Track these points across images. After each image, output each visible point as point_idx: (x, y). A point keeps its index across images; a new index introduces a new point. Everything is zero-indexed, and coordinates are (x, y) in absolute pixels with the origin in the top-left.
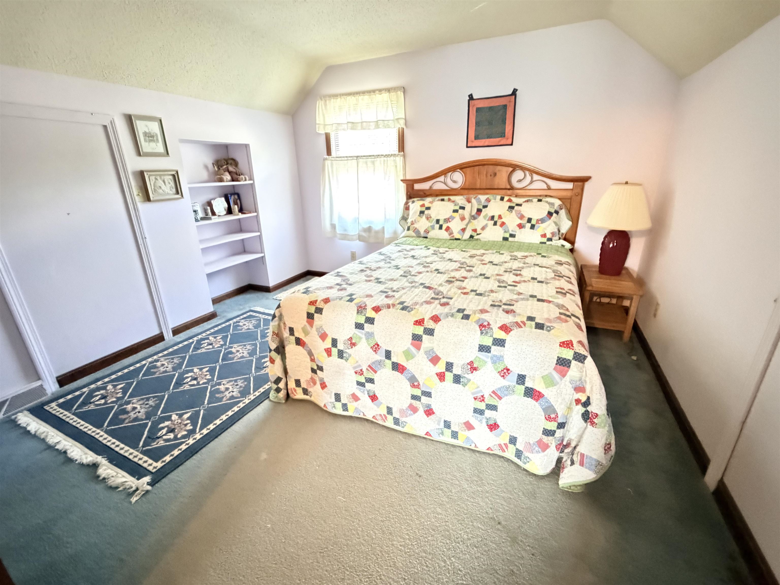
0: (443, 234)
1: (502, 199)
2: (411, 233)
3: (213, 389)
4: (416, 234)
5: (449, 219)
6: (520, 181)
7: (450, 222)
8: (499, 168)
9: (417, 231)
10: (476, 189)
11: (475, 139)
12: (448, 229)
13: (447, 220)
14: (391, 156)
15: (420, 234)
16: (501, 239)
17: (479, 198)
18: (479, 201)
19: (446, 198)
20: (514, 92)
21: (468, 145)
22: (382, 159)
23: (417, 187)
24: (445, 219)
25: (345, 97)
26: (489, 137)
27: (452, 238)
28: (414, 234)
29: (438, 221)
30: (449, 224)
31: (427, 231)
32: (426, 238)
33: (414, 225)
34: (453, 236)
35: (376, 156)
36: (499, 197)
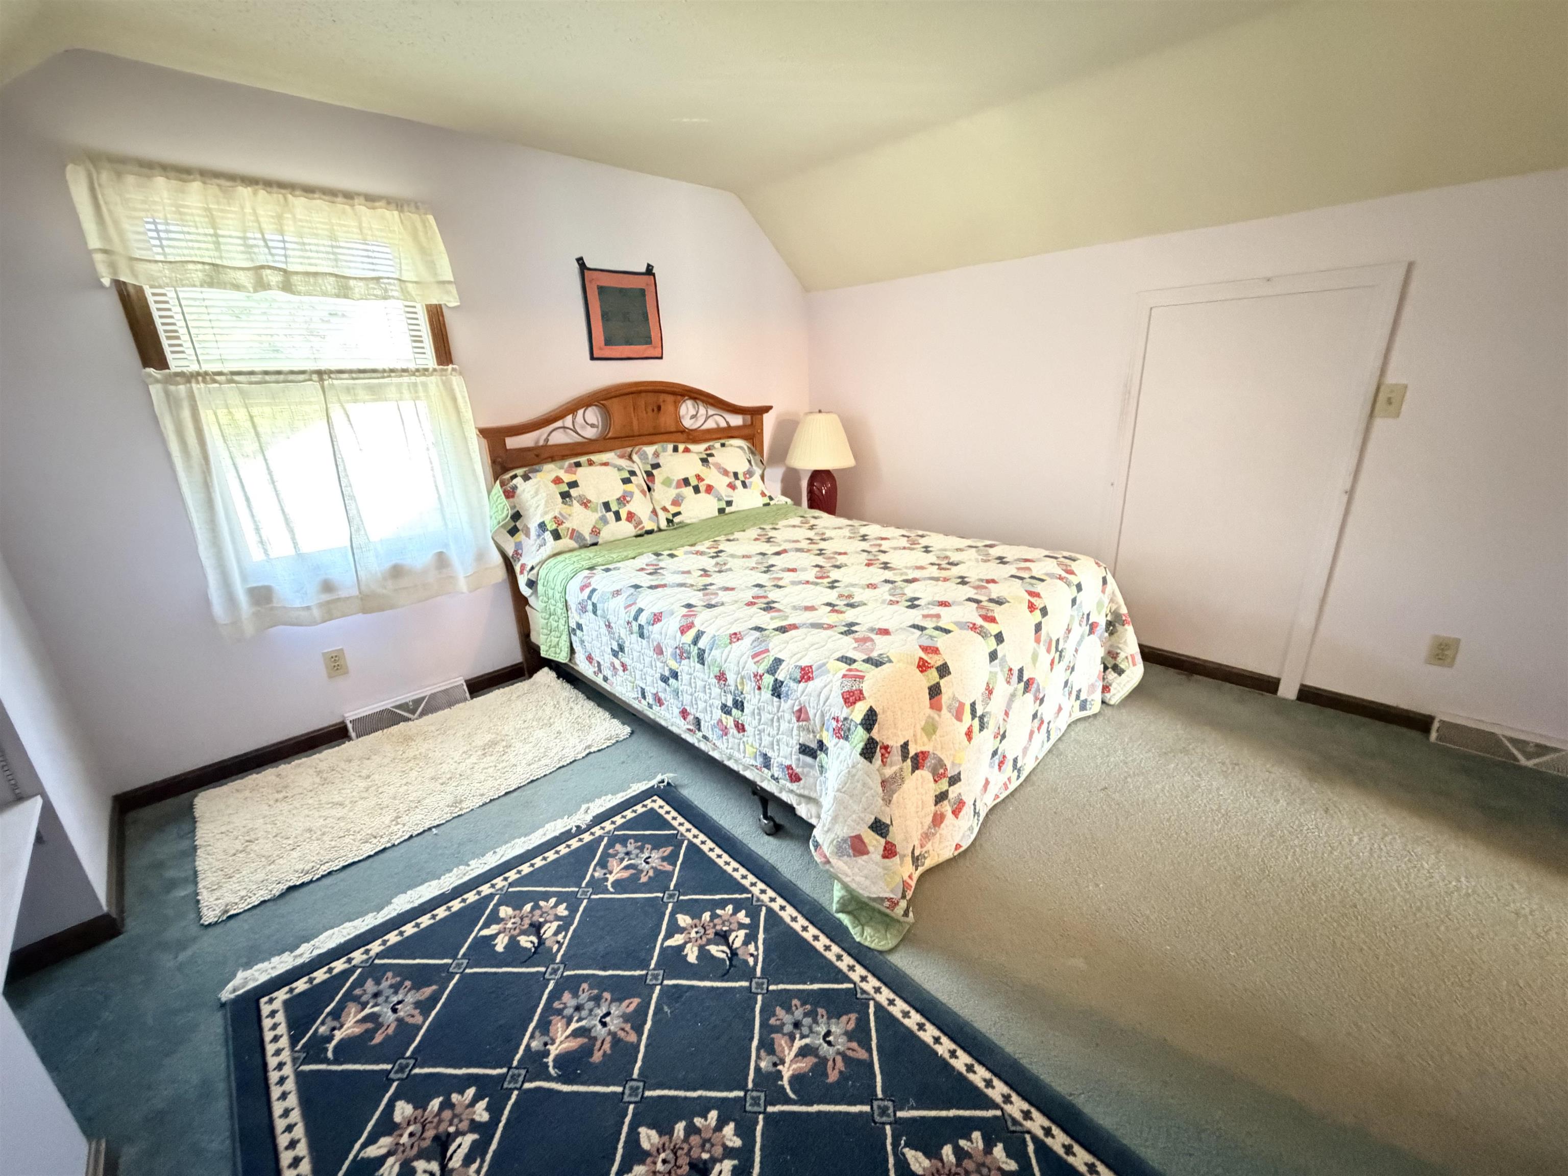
0: (626, 529)
1: (676, 449)
2: (566, 542)
3: (792, 1096)
4: (576, 542)
5: (624, 497)
6: (693, 417)
7: (628, 502)
8: (663, 396)
9: (575, 535)
10: (633, 436)
11: (606, 344)
12: (631, 516)
13: (623, 500)
14: (431, 375)
15: (584, 539)
16: (717, 514)
17: (645, 452)
18: (644, 457)
19: (583, 459)
20: (649, 271)
21: (595, 356)
22: (406, 379)
23: (513, 443)
24: (618, 499)
25: (228, 184)
26: (628, 342)
27: (639, 532)
28: (573, 544)
29: (607, 506)
30: (630, 507)
31: (595, 532)
32: (595, 544)
33: (564, 525)
34: (643, 527)
35: (384, 371)
36: (670, 447)
